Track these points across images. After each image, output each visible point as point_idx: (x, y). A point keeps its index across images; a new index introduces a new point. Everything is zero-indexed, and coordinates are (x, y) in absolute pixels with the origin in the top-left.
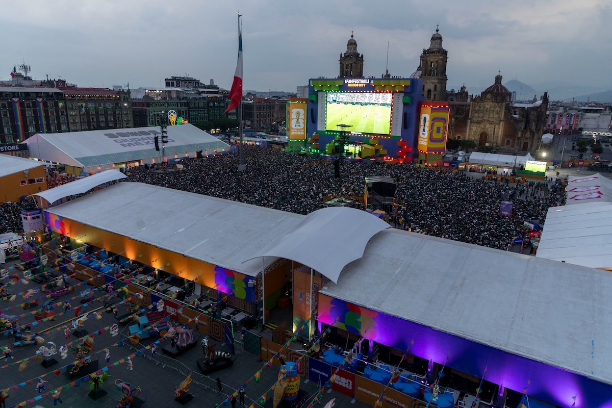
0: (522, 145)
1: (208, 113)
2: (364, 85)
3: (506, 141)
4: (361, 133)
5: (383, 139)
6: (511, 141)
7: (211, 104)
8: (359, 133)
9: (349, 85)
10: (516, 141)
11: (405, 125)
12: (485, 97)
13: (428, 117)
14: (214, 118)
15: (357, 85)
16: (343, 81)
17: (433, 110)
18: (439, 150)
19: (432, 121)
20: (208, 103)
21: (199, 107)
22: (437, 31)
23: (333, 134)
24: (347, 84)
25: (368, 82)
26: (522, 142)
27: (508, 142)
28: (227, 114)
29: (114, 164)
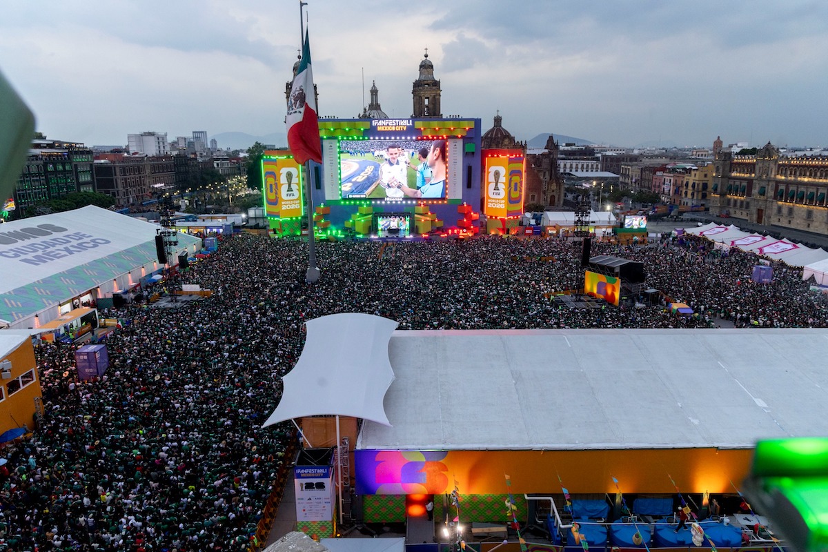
0: (549, 200)
1: (47, 183)
2: (405, 128)
3: (530, 195)
4: (401, 199)
5: (438, 205)
6: (536, 196)
7: (50, 168)
8: (398, 199)
9: (379, 129)
10: (542, 195)
11: (468, 183)
12: (502, 143)
13: (503, 171)
14: (59, 193)
15: (393, 129)
16: (369, 123)
17: (511, 161)
18: (517, 213)
19: (510, 175)
20: (45, 165)
21: (30, 174)
22: (426, 56)
23: (355, 204)
24: (377, 126)
25: (411, 124)
26: (549, 196)
27: (533, 196)
28: (79, 184)
29: (60, 305)
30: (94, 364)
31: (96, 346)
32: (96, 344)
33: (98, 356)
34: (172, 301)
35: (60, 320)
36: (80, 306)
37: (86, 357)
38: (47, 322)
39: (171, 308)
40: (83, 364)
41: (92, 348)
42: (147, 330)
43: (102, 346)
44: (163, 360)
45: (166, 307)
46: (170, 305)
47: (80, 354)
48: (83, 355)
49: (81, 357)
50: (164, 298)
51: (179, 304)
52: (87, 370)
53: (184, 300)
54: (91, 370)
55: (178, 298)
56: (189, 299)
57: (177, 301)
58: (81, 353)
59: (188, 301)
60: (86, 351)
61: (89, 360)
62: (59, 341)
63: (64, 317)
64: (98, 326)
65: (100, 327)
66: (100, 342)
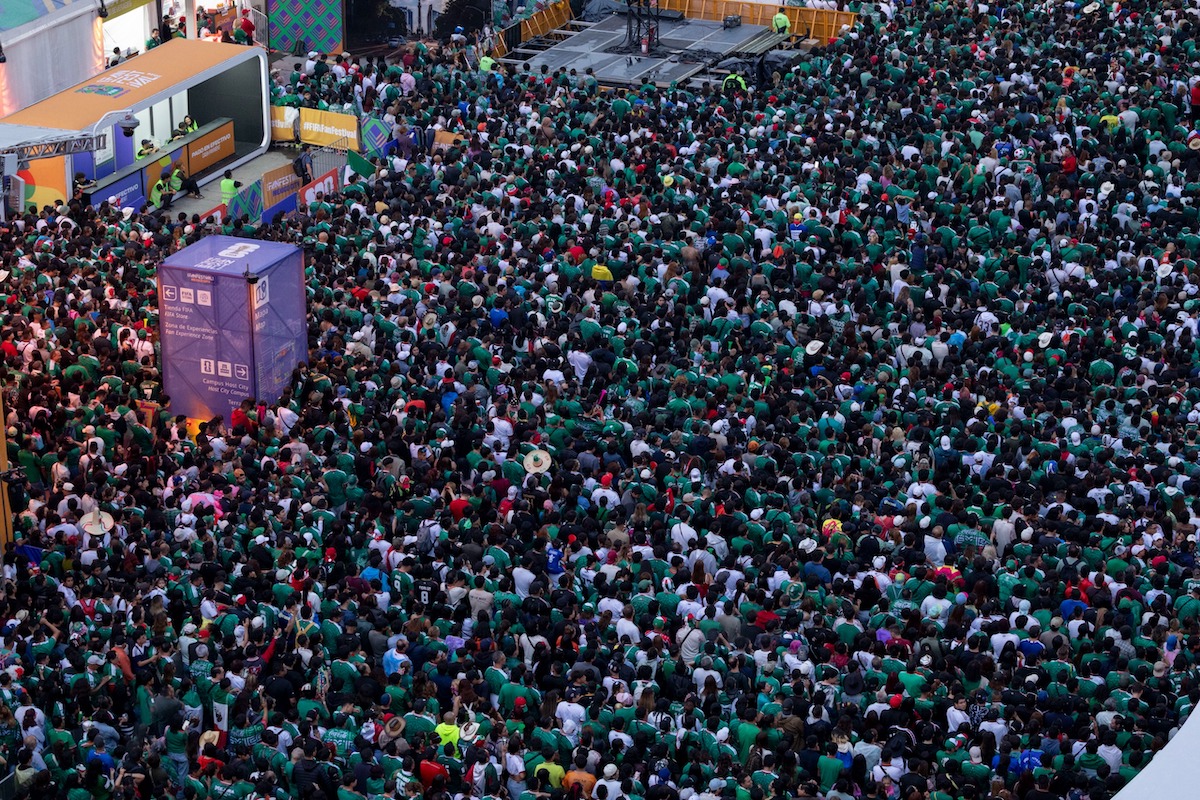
29: (103, 13)
30: (240, 344)
31: (252, 247)
32: (254, 235)
33: (259, 298)
34: (633, 46)
35: (101, 90)
36: (191, 26)
37: (205, 298)
38: (41, 96)
39: (620, 88)
40: (193, 332)
41: (237, 253)
42: (497, 192)
43: (281, 250)
44: (568, 371)
45: (599, 74)
46: (619, 70)
47: (183, 277)
48: (196, 286)
49: (186, 295)
50: (592, 26)
51: (666, 66)
52: (207, 366)
53: (698, 44)
54: (226, 369)
55: (668, 33)
56: (724, 44)
57: (656, 51)
58: (185, 271)
59: (717, 59)
60: (208, 264)
61: (214, 316)
62: (86, 199)
63: (118, 76)
64: (265, 142)
65: (274, 146)
66: (271, 231)
